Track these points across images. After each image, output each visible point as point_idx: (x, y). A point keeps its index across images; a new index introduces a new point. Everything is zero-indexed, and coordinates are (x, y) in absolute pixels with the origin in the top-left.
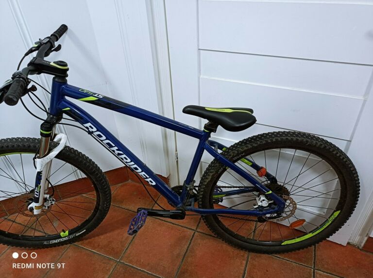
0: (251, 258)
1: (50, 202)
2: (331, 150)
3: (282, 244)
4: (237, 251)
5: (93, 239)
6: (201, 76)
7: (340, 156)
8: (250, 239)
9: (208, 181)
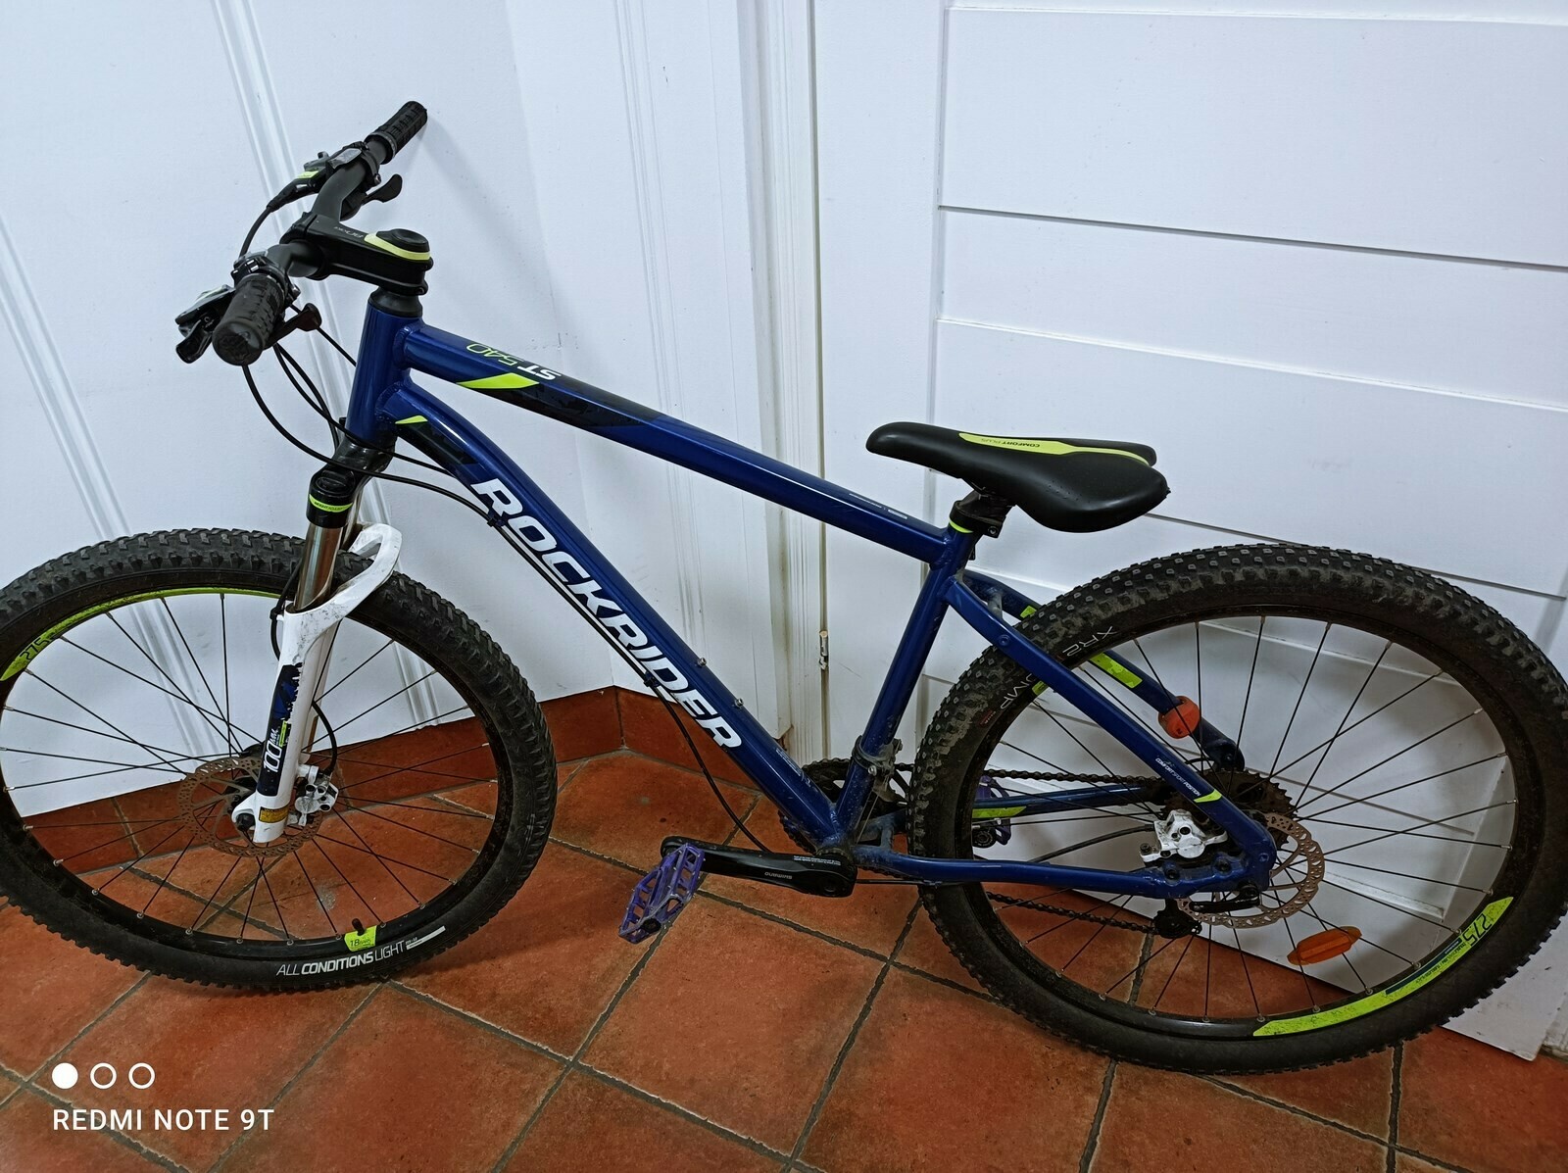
0: (1122, 1087)
1: (318, 795)
2: (1479, 629)
3: (1256, 1034)
4: (1061, 1054)
5: (470, 967)
6: (945, 319)
7: (1518, 655)
8: (1119, 1004)
9: (954, 739)
